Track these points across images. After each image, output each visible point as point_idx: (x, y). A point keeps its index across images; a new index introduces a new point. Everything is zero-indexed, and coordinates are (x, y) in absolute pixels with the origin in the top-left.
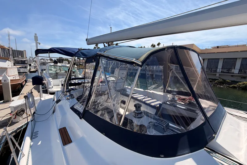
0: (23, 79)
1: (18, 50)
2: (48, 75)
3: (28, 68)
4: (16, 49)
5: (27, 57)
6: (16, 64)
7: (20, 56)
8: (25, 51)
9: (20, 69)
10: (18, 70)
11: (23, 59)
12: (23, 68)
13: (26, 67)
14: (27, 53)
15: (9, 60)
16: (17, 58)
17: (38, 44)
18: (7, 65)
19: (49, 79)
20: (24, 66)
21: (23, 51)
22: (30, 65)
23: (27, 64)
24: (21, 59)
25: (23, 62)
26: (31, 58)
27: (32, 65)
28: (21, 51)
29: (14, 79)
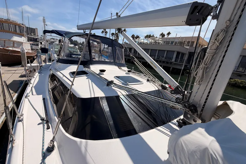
0: (34, 54)
1: (30, 27)
2: (54, 52)
3: (40, 46)
4: (28, 27)
5: (39, 35)
6: (29, 41)
7: (33, 34)
8: (37, 29)
9: (33, 46)
10: (31, 47)
11: (35, 36)
12: (35, 45)
13: (37, 45)
14: (38, 32)
15: (24, 37)
16: (30, 36)
17: (46, 25)
18: (23, 41)
19: (54, 55)
20: (36, 43)
21: (35, 29)
22: (41, 43)
23: (39, 42)
24: (33, 36)
25: (35, 40)
26: (42, 37)
27: (43, 43)
28: (33, 29)
29: (28, 52)
